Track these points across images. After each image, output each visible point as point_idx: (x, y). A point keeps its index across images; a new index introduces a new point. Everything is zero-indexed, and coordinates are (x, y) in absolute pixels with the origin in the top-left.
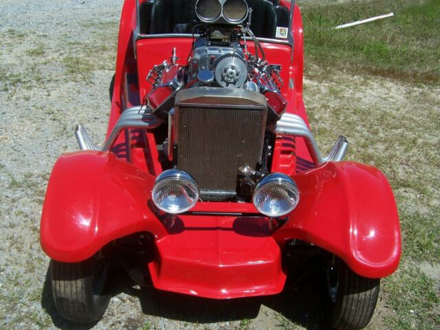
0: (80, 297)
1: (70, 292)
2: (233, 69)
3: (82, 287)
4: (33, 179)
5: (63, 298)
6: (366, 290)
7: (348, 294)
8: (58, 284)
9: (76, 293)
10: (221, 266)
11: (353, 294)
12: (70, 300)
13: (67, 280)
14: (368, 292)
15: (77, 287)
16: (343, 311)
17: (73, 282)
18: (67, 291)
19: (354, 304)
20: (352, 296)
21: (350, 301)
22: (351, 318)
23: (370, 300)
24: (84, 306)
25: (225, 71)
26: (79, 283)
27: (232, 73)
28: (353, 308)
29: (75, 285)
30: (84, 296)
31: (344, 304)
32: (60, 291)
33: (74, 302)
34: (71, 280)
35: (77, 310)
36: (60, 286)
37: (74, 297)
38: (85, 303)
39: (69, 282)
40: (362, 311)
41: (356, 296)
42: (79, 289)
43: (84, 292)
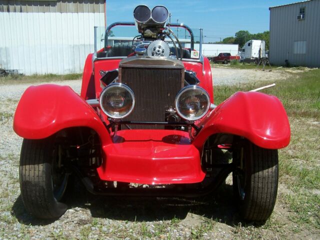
0: (41, 180)
1: (33, 175)
2: (159, 48)
3: (43, 171)
4: (15, 156)
5: (27, 181)
6: (268, 167)
7: (254, 173)
8: (24, 169)
9: (38, 176)
10: (154, 159)
11: (259, 172)
12: (33, 183)
13: (32, 164)
14: (270, 170)
15: (39, 171)
16: (252, 191)
17: (36, 166)
18: (30, 174)
19: (260, 181)
20: (257, 173)
21: (257, 179)
22: (259, 197)
23: (272, 177)
24: (44, 189)
25: (154, 49)
26: (41, 167)
27: (159, 51)
28: (260, 185)
29: (37, 169)
30: (44, 180)
31: (252, 183)
32: (25, 175)
33: (36, 185)
34: (34, 164)
35: (38, 194)
36: (26, 170)
37: (36, 180)
38: (45, 187)
39: (33, 166)
40: (268, 188)
41: (261, 173)
42: (40, 172)
43: (44, 175)
